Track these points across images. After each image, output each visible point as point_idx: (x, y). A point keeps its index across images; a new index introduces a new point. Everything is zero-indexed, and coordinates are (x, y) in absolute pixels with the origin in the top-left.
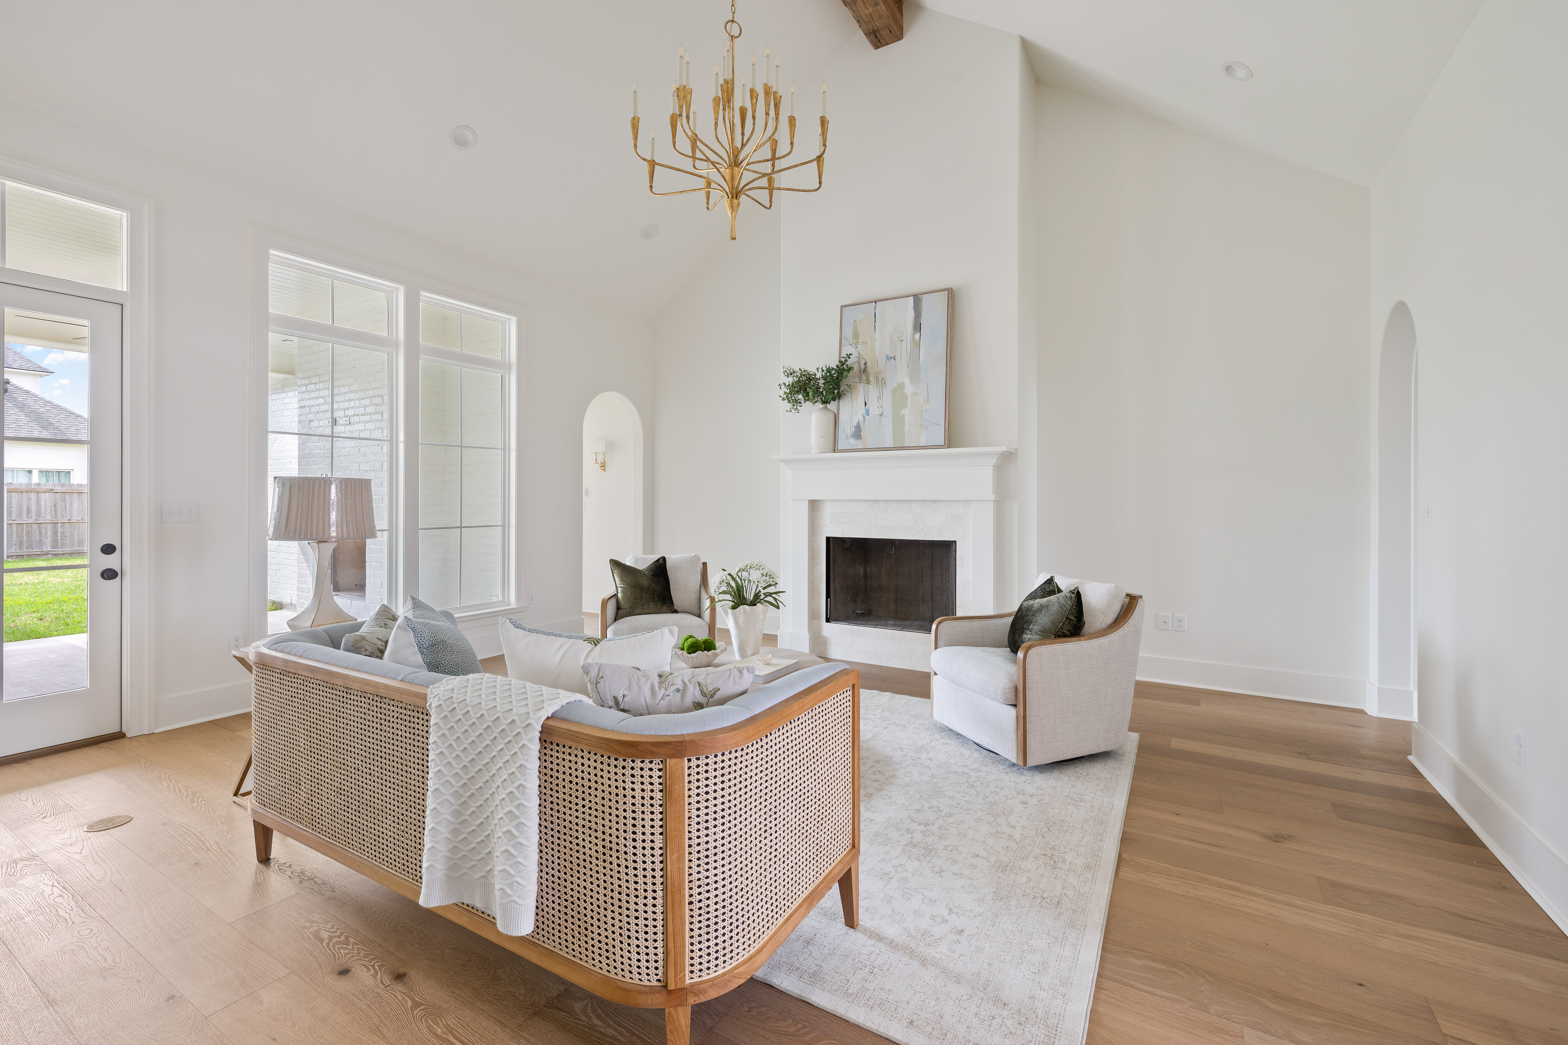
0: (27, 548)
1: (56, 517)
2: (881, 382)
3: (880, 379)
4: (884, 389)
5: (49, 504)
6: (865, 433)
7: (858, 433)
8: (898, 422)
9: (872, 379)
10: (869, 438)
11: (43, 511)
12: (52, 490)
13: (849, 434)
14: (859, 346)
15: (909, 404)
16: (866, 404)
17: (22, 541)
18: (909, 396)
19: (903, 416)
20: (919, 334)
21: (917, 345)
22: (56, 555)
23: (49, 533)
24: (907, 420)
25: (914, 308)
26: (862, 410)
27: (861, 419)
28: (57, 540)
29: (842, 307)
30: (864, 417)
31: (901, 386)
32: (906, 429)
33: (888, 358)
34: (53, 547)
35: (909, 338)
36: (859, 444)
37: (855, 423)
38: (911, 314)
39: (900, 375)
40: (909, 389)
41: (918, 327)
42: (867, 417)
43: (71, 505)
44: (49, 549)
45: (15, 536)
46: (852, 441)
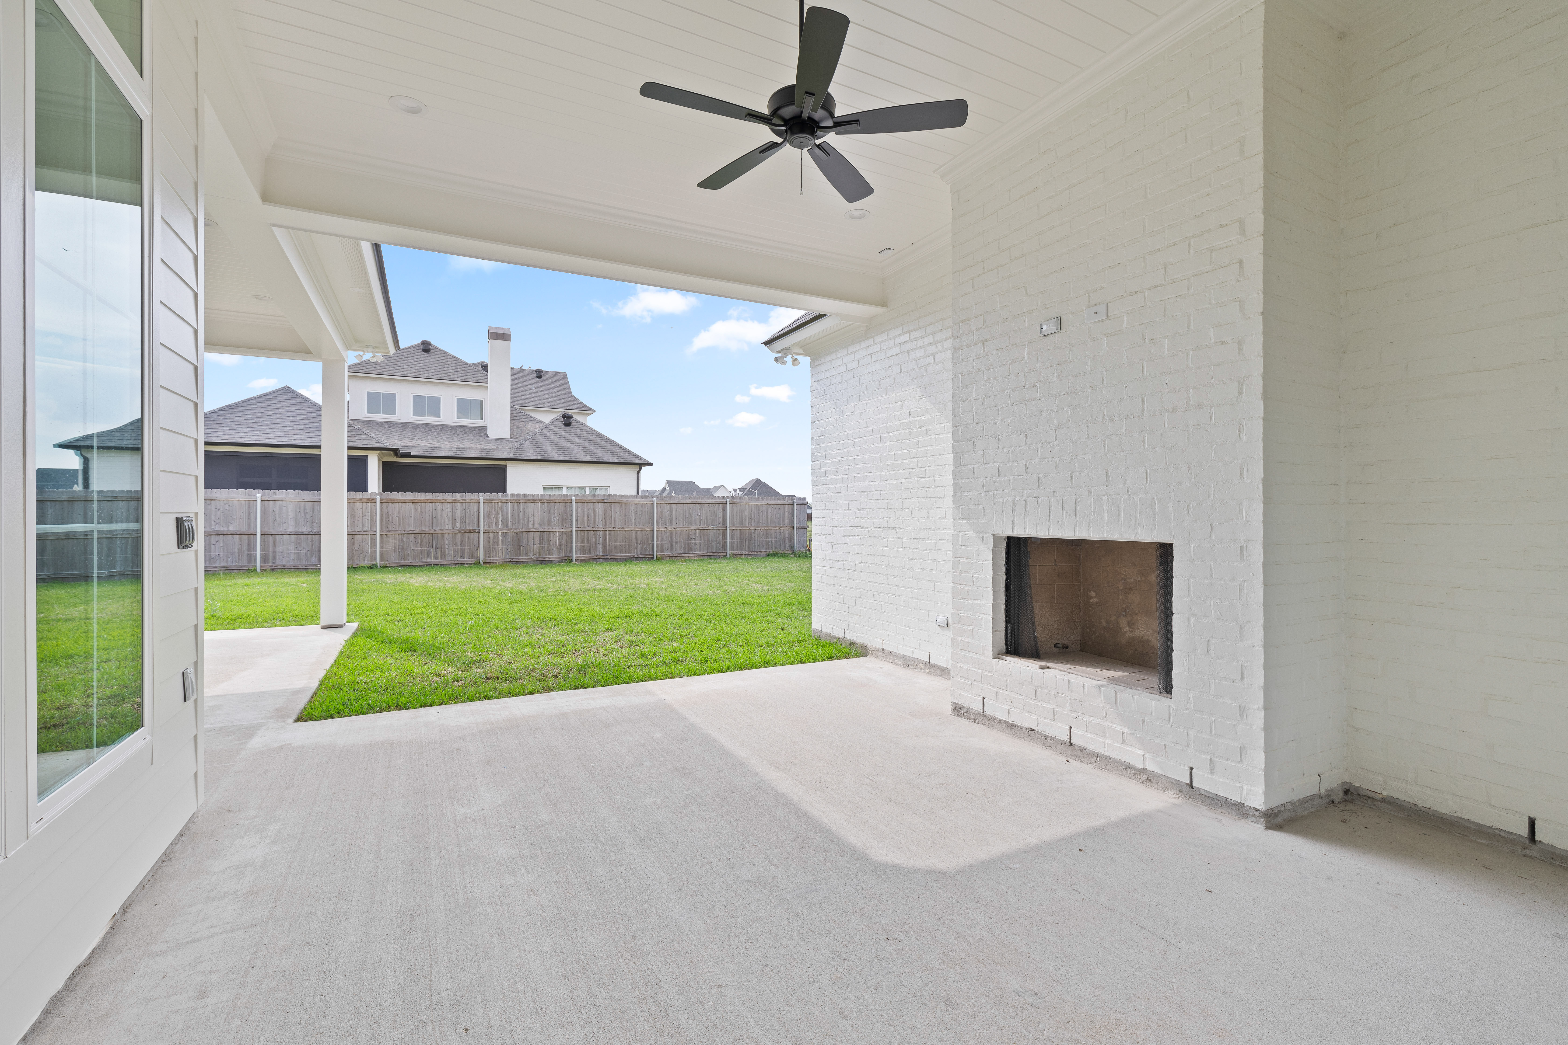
0: (587, 553)
1: (605, 525)
5: (601, 513)
11: (597, 519)
12: (603, 500)
17: (584, 547)
22: (605, 560)
23: (601, 539)
28: (606, 546)
34: (604, 553)
43: (615, 514)
44: (601, 554)
45: (580, 542)
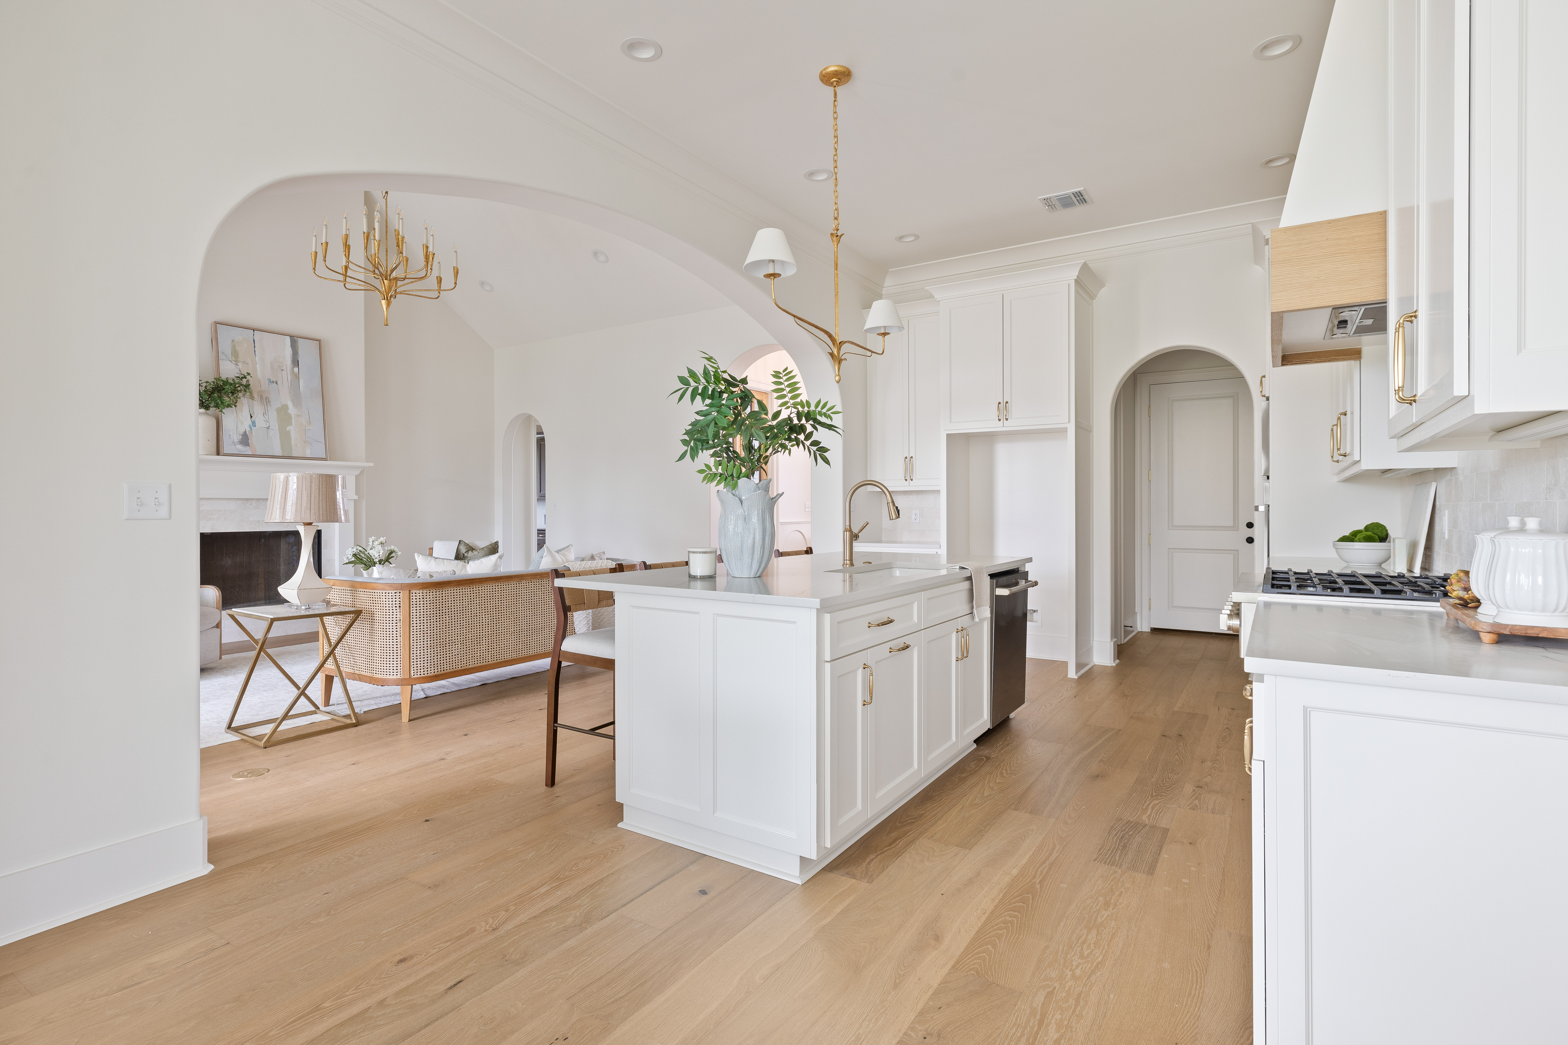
2: (265, 401)
3: (264, 398)
4: (269, 407)
6: (253, 440)
7: (245, 440)
8: (285, 436)
9: (255, 395)
10: (258, 444)
13: (236, 440)
14: (240, 364)
15: (293, 422)
16: (251, 417)
18: (293, 416)
19: (289, 432)
20: (297, 369)
21: (297, 377)
24: (293, 435)
25: (291, 346)
26: (248, 421)
27: (248, 429)
29: (216, 323)
30: (250, 427)
31: (285, 408)
32: (293, 442)
33: (271, 382)
35: (288, 369)
36: (248, 451)
37: (242, 431)
38: (289, 351)
39: (284, 397)
40: (292, 410)
41: (296, 362)
42: (253, 428)
46: (239, 447)
